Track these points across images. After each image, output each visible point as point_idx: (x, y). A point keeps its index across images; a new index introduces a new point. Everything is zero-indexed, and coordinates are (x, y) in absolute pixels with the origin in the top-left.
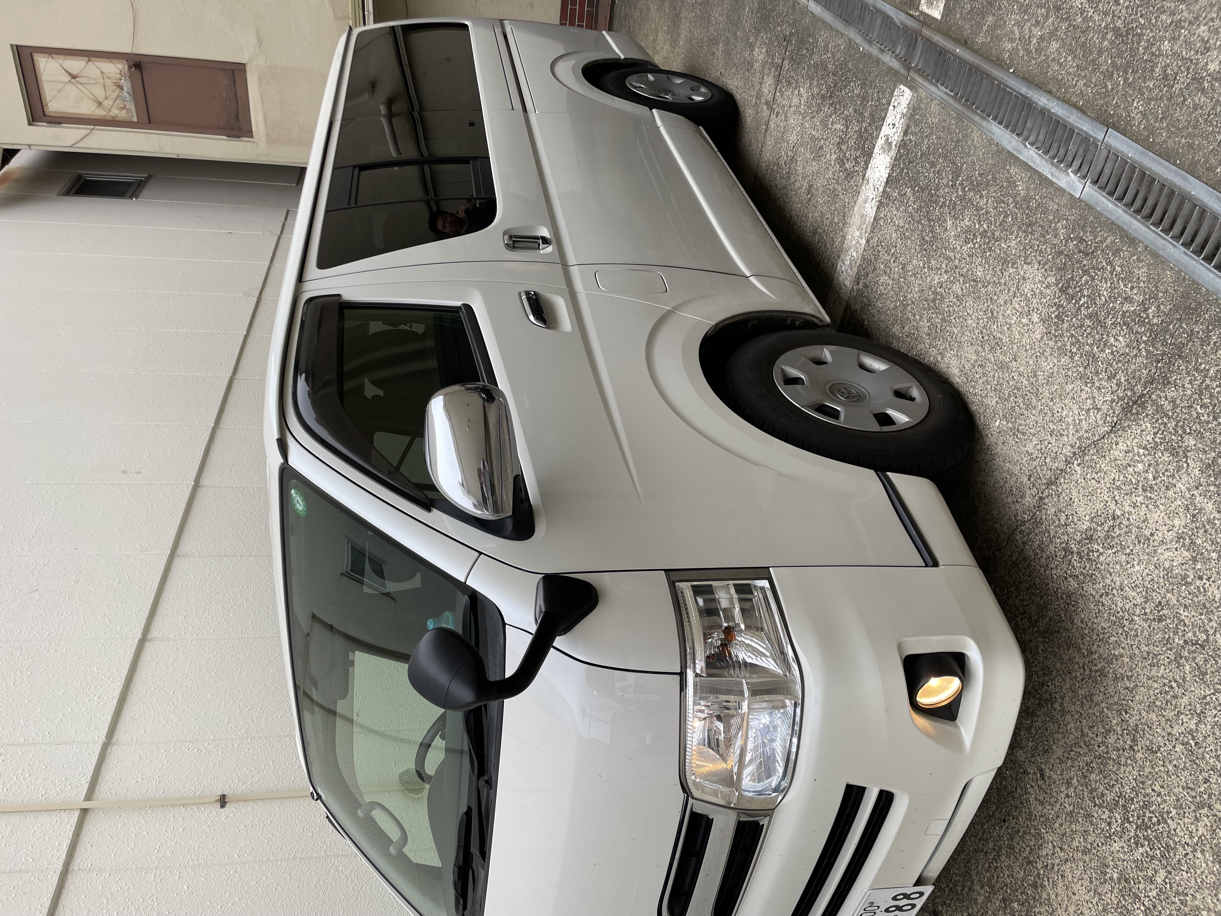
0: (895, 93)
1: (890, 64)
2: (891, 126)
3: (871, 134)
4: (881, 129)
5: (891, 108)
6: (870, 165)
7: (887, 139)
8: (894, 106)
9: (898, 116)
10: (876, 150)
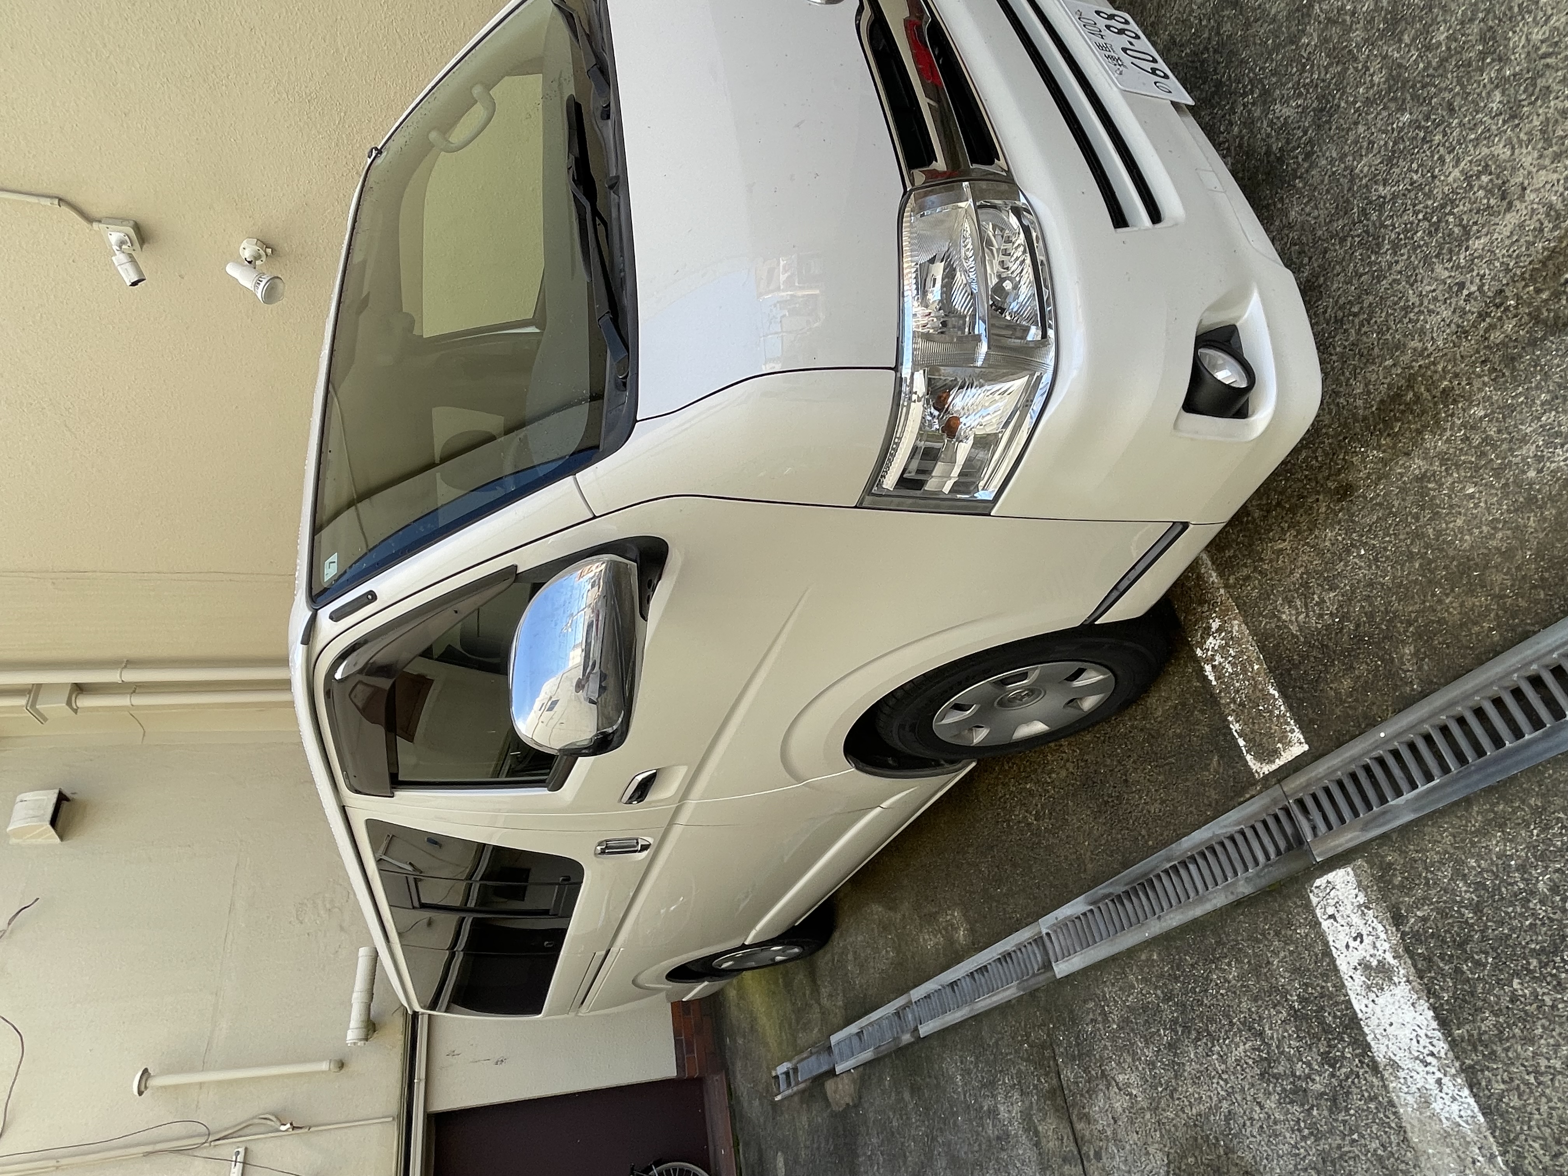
0: (1314, 900)
2: (1352, 944)
3: (1322, 995)
4: (1336, 970)
5: (1325, 924)
6: (1369, 1038)
7: (1367, 967)
8: (1332, 917)
9: (1356, 919)
10: (1357, 1006)
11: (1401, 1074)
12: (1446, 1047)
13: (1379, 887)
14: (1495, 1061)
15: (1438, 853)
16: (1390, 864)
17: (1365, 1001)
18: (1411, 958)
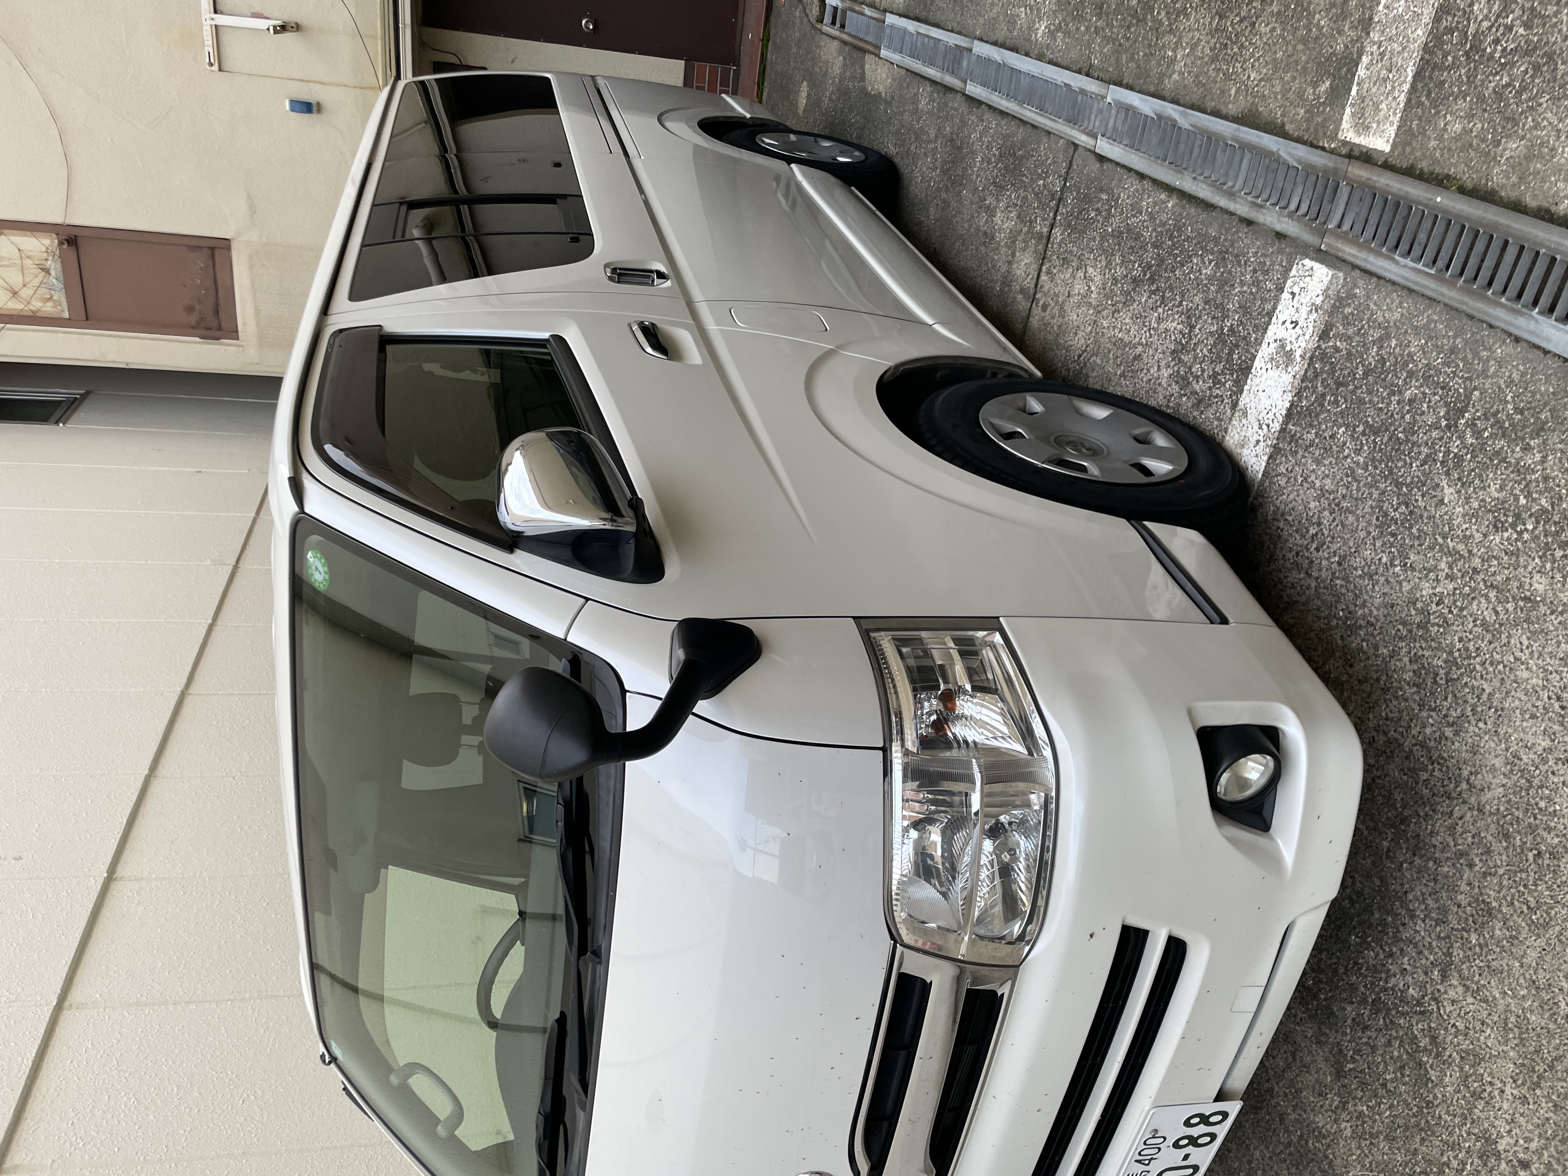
0: (1294, 272)
1: (1278, 227)
2: (1288, 324)
3: (1245, 338)
4: (1265, 330)
5: (1286, 295)
6: (1246, 387)
7: (1283, 347)
8: (1293, 294)
9: (1304, 311)
10: (1257, 364)
11: (1244, 421)
12: (1278, 428)
13: (1334, 303)
14: (1292, 456)
15: (1385, 317)
16: (1355, 295)
17: (1263, 365)
18: (1309, 365)
